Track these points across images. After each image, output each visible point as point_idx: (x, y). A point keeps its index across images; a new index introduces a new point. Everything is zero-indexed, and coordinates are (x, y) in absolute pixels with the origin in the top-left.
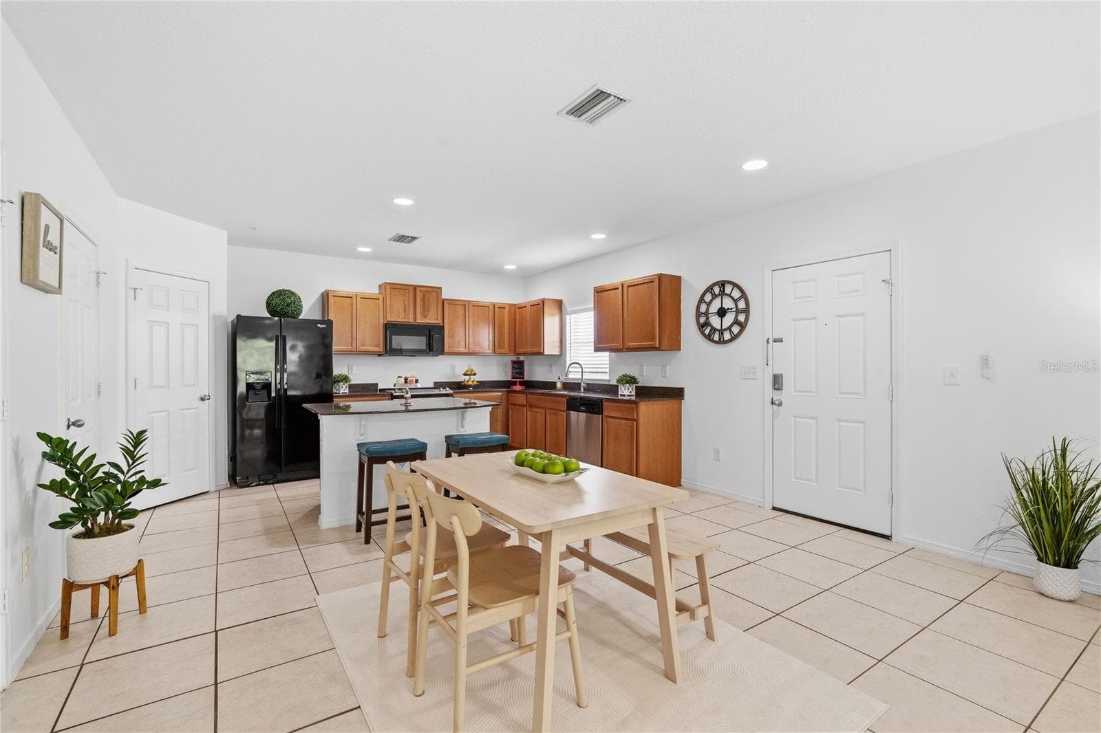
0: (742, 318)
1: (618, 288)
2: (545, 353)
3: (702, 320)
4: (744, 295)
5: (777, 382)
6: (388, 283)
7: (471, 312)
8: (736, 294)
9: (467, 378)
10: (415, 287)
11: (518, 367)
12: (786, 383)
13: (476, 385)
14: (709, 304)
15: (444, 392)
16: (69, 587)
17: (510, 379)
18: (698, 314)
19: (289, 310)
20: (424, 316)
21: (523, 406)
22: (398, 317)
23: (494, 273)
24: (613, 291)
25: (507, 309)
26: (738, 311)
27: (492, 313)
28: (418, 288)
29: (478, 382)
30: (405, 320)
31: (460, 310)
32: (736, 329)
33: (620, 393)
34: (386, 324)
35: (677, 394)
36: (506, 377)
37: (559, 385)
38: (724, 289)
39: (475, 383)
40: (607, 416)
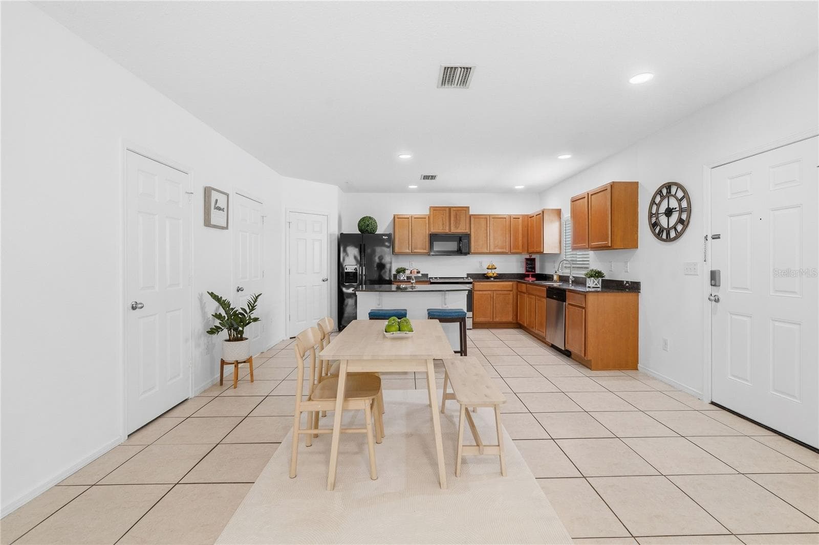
0: (684, 216)
1: (584, 197)
2: (544, 252)
3: (654, 220)
4: (686, 195)
5: (714, 277)
6: (432, 207)
7: (491, 223)
8: (680, 194)
9: (490, 271)
10: (450, 208)
11: (530, 263)
12: (724, 279)
13: (496, 276)
14: (658, 205)
15: (467, 281)
16: (223, 363)
17: (524, 273)
18: (651, 215)
19: (369, 229)
20: (456, 227)
21: (524, 293)
22: (438, 229)
23: (508, 193)
24: (582, 200)
25: (521, 219)
26: (681, 210)
27: (509, 223)
28: (452, 209)
29: (498, 274)
30: (443, 231)
31: (483, 222)
32: (680, 227)
33: (588, 285)
34: (430, 234)
35: (635, 287)
36: (522, 271)
37: (555, 278)
38: (670, 190)
39: (495, 275)
40: (569, 304)
